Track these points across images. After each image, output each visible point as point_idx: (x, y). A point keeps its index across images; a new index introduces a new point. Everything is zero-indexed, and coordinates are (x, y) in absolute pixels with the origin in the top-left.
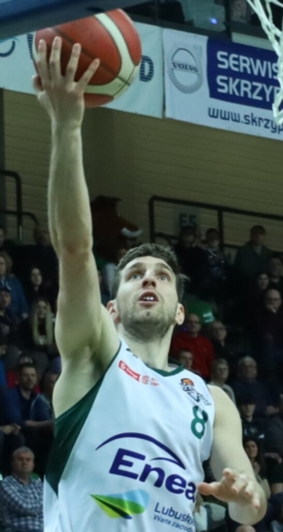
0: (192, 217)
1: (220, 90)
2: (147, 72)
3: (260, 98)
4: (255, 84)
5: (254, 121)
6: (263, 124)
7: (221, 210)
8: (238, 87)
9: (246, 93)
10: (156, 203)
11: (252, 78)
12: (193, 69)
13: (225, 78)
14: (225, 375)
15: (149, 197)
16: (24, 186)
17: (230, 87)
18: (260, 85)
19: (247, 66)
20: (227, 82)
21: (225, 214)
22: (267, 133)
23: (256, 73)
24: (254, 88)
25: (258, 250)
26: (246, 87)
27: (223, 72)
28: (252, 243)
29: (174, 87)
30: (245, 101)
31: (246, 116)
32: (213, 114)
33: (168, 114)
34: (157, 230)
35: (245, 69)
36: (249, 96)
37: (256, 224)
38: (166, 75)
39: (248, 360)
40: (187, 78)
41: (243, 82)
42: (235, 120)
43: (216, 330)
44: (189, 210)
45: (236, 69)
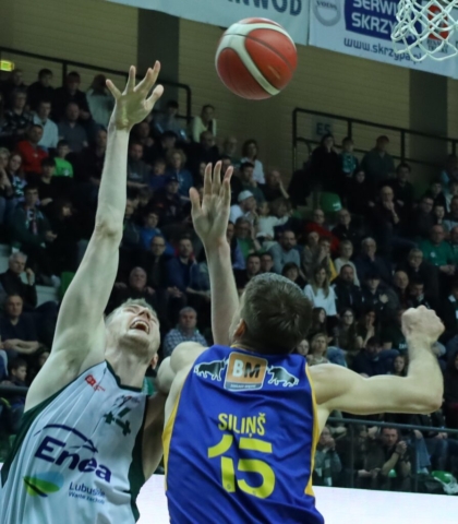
0: (327, 126)
1: (354, 25)
2: (296, 8)
3: (386, 32)
4: (383, 20)
5: (381, 50)
6: (388, 53)
7: (350, 121)
8: (369, 22)
9: (375, 27)
10: (298, 113)
11: (380, 15)
12: (334, 7)
13: (359, 15)
14: (350, 253)
15: (292, 109)
16: (193, 97)
17: (363, 22)
18: (386, 22)
19: (377, 5)
20: (360, 18)
21: (354, 124)
22: (391, 61)
23: (384, 11)
24: (381, 24)
25: (382, 155)
26: (375, 22)
27: (357, 10)
28: (377, 149)
29: (317, 21)
30: (374, 33)
31: (374, 46)
32: (348, 43)
33: (311, 43)
34: (298, 136)
35: (375, 8)
36: (378, 29)
37: (382, 134)
38: (311, 11)
39: (370, 241)
40: (328, 14)
41: (373, 18)
42: (365, 49)
43: (343, 217)
44: (324, 120)
45: (368, 8)
